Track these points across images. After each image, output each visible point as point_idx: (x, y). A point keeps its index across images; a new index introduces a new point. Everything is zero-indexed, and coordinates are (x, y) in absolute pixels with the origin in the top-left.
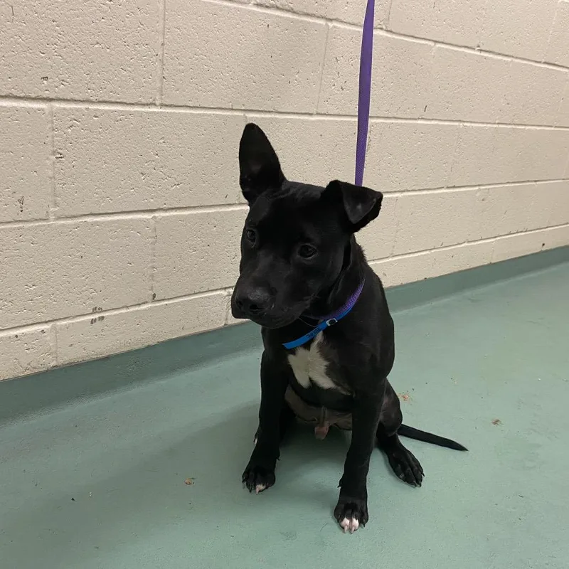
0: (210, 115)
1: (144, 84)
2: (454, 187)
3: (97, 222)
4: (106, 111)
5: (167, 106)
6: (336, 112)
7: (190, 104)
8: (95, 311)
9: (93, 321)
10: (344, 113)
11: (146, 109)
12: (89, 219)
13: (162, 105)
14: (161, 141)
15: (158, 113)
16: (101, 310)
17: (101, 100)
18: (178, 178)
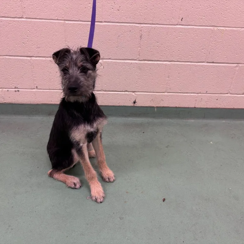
0: (48, 22)
1: (17, 10)
2: (213, 62)
3: (10, 58)
4: (5, 20)
5: (28, 18)
6: (117, 21)
7: (38, 17)
8: (15, 88)
9: (15, 91)
10: (121, 22)
11: (20, 19)
12: (7, 57)
13: (26, 18)
14: (28, 31)
15: (24, 21)
16: (17, 88)
17: (2, 16)
18: (38, 46)
